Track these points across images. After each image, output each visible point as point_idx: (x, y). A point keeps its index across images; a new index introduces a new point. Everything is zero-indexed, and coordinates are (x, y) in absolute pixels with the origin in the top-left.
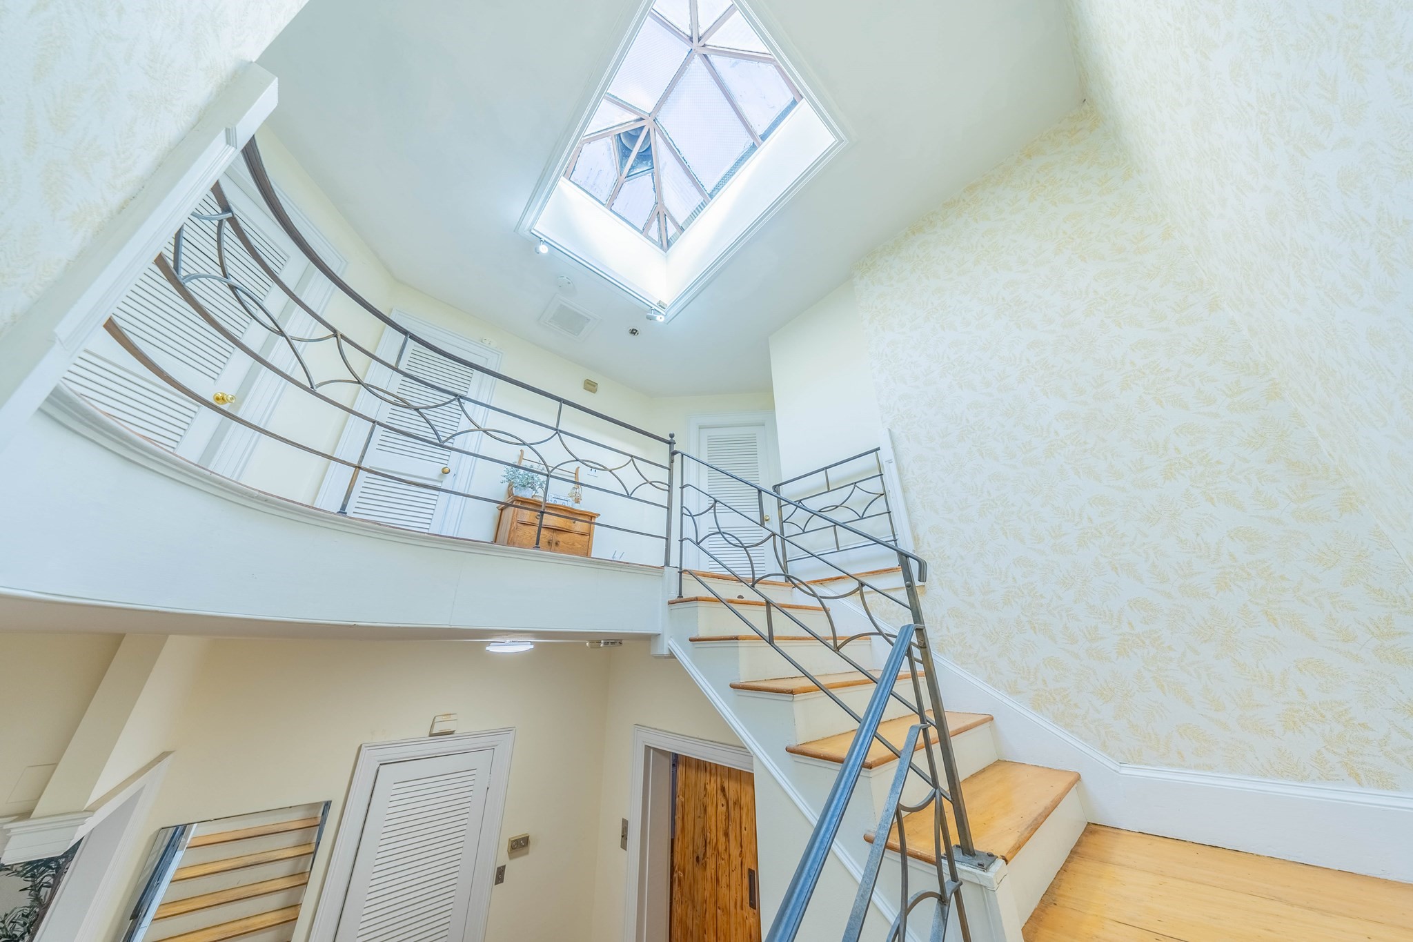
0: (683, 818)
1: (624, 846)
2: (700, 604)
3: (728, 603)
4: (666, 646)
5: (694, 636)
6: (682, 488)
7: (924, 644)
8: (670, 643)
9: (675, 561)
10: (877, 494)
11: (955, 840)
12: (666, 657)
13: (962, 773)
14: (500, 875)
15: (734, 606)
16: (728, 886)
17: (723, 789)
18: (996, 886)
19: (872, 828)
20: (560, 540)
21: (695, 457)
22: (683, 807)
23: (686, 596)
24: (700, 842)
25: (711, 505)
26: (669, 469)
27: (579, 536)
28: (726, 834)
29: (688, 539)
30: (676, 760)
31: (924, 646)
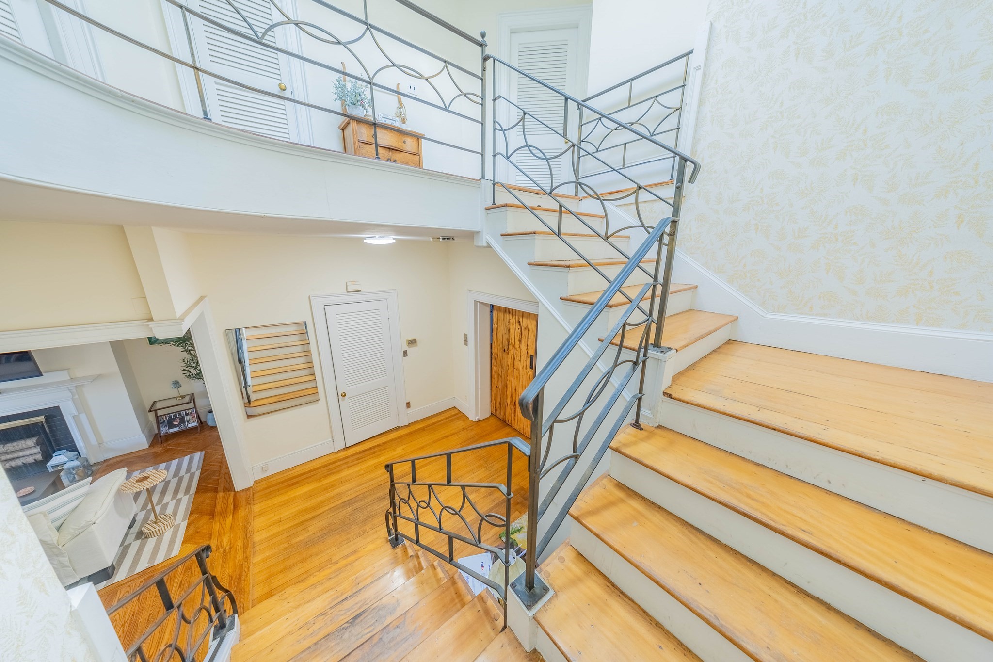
0: (497, 334)
1: (466, 344)
2: (508, 208)
3: (531, 209)
4: (484, 240)
5: (504, 232)
6: (494, 100)
7: (674, 232)
8: (487, 238)
9: (489, 175)
10: (673, 109)
11: (652, 340)
12: (485, 247)
13: (669, 311)
14: (405, 353)
15: (535, 212)
16: (520, 361)
17: (519, 322)
18: (667, 359)
19: (603, 336)
20: (397, 159)
21: (506, 61)
22: (497, 329)
23: (498, 203)
24: (506, 344)
25: (520, 117)
26: (482, 79)
27: (411, 156)
28: (520, 341)
29: (500, 154)
30: (492, 307)
31: (672, 235)
